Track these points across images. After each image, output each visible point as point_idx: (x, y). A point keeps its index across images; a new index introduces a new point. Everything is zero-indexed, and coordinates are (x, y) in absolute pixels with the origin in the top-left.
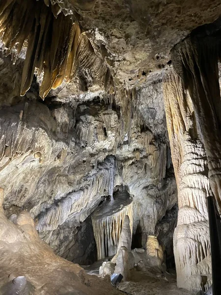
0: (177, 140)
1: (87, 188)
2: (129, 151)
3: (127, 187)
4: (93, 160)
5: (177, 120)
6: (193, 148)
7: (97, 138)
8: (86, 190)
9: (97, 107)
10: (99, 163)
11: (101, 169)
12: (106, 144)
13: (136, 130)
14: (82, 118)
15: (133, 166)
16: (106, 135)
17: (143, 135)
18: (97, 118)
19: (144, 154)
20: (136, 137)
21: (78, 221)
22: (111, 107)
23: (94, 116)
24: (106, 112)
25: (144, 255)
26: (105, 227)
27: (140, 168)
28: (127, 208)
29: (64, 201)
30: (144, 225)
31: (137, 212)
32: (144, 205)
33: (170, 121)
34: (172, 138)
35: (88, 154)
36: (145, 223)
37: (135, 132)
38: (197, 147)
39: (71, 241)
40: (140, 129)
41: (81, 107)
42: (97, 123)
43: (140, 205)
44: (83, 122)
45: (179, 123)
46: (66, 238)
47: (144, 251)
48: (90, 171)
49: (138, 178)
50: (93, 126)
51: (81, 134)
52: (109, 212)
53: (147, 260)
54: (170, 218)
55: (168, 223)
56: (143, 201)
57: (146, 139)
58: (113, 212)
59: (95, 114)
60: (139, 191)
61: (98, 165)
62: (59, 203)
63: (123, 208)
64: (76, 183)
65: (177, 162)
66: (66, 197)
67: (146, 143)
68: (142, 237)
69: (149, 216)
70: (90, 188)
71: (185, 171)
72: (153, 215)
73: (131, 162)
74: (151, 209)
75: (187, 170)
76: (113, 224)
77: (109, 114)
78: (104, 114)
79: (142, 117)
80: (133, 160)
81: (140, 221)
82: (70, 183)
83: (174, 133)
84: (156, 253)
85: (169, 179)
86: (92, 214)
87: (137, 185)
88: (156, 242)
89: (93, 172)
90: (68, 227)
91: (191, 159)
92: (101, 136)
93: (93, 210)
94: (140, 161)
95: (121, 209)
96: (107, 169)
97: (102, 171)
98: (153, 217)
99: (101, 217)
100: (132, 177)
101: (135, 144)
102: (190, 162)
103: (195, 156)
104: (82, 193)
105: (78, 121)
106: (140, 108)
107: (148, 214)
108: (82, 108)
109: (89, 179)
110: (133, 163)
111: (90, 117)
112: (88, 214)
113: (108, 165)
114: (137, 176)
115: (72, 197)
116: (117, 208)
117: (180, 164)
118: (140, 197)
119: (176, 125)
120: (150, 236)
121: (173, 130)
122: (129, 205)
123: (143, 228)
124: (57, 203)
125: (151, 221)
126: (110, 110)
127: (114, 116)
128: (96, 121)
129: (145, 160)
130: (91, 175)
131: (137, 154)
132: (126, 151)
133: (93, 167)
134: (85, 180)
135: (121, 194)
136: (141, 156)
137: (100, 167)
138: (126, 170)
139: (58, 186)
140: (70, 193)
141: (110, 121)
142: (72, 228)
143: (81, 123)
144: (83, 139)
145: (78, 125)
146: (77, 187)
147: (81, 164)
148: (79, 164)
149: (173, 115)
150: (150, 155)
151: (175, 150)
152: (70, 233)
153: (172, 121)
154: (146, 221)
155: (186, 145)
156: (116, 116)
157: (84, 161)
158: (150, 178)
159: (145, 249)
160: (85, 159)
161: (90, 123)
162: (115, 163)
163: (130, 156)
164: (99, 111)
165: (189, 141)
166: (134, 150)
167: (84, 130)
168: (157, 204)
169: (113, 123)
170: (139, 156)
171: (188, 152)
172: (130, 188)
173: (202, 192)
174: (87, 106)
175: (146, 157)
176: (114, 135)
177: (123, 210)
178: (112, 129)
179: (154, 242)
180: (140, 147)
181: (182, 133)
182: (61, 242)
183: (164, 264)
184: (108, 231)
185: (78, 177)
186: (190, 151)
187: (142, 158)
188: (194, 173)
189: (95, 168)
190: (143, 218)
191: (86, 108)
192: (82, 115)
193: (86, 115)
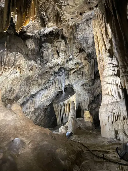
0: (101, 56)
1: (49, 87)
2: (73, 64)
3: (72, 86)
4: (51, 71)
5: (101, 44)
6: (111, 61)
7: (53, 57)
8: (49, 89)
9: (52, 38)
10: (56, 73)
11: (56, 76)
12: (59, 61)
13: (76, 51)
14: (44, 45)
15: (75, 73)
16: (58, 55)
17: (81, 54)
18: (53, 45)
19: (81, 65)
20: (76, 56)
21: (45, 105)
22: (61, 37)
23: (51, 43)
24: (58, 40)
25: (83, 121)
26: (60, 108)
27: (79, 74)
28: (73, 97)
29: (37, 95)
30: (82, 105)
31: (78, 99)
32: (82, 95)
33: (97, 44)
34: (98, 55)
35: (48, 68)
36: (82, 104)
37: (76, 53)
38: (113, 60)
39: (42, 116)
40: (78, 51)
42: (53, 48)
43: (79, 95)
44: (44, 48)
45: (103, 46)
46: (39, 115)
47: (82, 119)
48: (50, 77)
49: (78, 80)
50: (50, 50)
51: (43, 55)
52: (62, 100)
53: (84, 123)
54: (96, 101)
55: (95, 103)
56: (82, 92)
57: (83, 56)
58: (65, 99)
59: (51, 42)
60: (79, 87)
61: (55, 73)
62: (34, 97)
63: (70, 97)
64: (42, 84)
65: (102, 69)
66: (37, 93)
67: (82, 59)
68: (81, 112)
69: (84, 100)
70: (51, 87)
71: (106, 75)
72: (87, 100)
73: (74, 71)
74: (86, 97)
75: (107, 73)
76: (65, 106)
77: (59, 42)
78: (57, 42)
79: (80, 43)
80: (75, 70)
81: (79, 104)
82: (39, 85)
83: (99, 52)
84: (89, 119)
85: (96, 79)
86: (53, 101)
87: (77, 84)
89: (52, 78)
90: (40, 109)
91: (109, 67)
92: (56, 56)
93: (53, 99)
94: (79, 70)
95: (69, 98)
96: (60, 76)
97: (57, 77)
99: (58, 102)
100: (75, 80)
101: (76, 60)
102: (109, 69)
103: (112, 65)
104: (47, 90)
105: (41, 47)
106: (78, 37)
108: (43, 39)
109: (50, 82)
110: (75, 71)
111: (48, 44)
112: (50, 101)
113: (61, 73)
114: (77, 79)
115: (41, 93)
116: (67, 97)
117: (103, 70)
118: (80, 90)
119: (100, 47)
120: (86, 111)
121: (99, 50)
122: (74, 95)
123: (81, 107)
124: (33, 96)
125: (86, 103)
126: (60, 39)
127: (63, 43)
128: (52, 47)
129: (82, 70)
130: (51, 80)
131: (78, 66)
132: (71, 65)
133: (52, 75)
134: (48, 83)
135: (69, 90)
136: (80, 67)
137: (56, 75)
138: (71, 76)
139: (32, 87)
140: (40, 91)
141: (60, 46)
142: (42, 109)
143: (43, 48)
144: (45, 58)
145: (41, 50)
146: (43, 87)
147: (45, 73)
148: (44, 74)
149: (99, 41)
150: (85, 66)
151: (100, 62)
152: (41, 112)
153: (98, 44)
154: (83, 103)
155: (107, 59)
156: (64, 43)
157: (46, 72)
158: (85, 79)
159: (83, 118)
160: (47, 70)
161: (49, 48)
162: (65, 71)
163: (73, 67)
164: (53, 40)
165: (109, 56)
166: (76, 64)
167: (45, 53)
168: (89, 94)
169: (62, 47)
170: (78, 67)
171: (108, 63)
172: (74, 86)
173: (116, 86)
174: (46, 37)
175: (82, 67)
176: (63, 55)
177: (70, 98)
178: (62, 51)
179: (88, 114)
180: (79, 62)
181: (105, 52)
182: (37, 117)
183: (93, 125)
184: (62, 110)
185: (44, 81)
186: (109, 62)
187: (80, 68)
188: (111, 75)
189: (53, 75)
190: (81, 102)
191: (45, 38)
192: (44, 43)
193: (46, 43)
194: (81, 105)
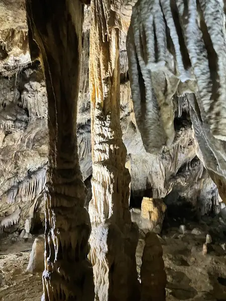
10: (81, 127)
14: (27, 86)
18: (43, 84)
19: (128, 110)
23: (39, 81)
25: (138, 216)
27: (124, 128)
29: (38, 172)
30: (152, 182)
32: (150, 161)
36: (153, 179)
41: (25, 71)
43: (145, 162)
44: (28, 91)
47: (139, 211)
50: (40, 94)
51: (29, 105)
53: (139, 221)
54: (187, 172)
55: (184, 177)
56: (148, 158)
61: (79, 129)
62: (33, 176)
69: (156, 173)
72: (160, 171)
81: (147, 178)
82: (43, 154)
84: (148, 215)
88: (150, 204)
91: (97, 142)
94: (124, 120)
97: (84, 136)
98: (161, 174)
105: (22, 90)
107: (156, 171)
108: (28, 73)
111: (35, 84)
118: (143, 155)
120: (144, 198)
123: (152, 185)
125: (159, 178)
128: (42, 88)
129: (129, 118)
137: (81, 131)
143: (25, 93)
144: (32, 110)
145: (22, 96)
154: (154, 178)
161: (37, 90)
165: (98, 117)
167: (30, 100)
168: (164, 161)
174: (34, 69)
175: (128, 115)
179: (148, 205)
186: (98, 131)
190: (150, 175)
191: (32, 72)
192: (26, 83)
193: (30, 82)
194: (150, 181)
